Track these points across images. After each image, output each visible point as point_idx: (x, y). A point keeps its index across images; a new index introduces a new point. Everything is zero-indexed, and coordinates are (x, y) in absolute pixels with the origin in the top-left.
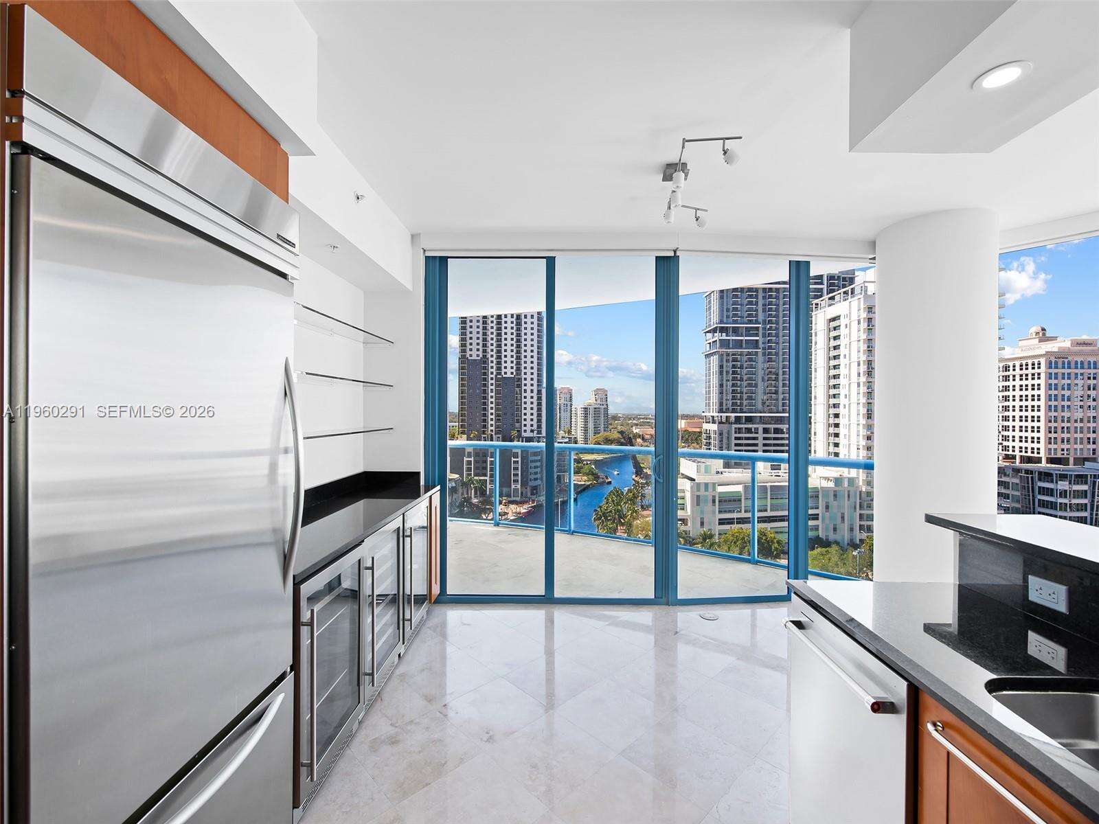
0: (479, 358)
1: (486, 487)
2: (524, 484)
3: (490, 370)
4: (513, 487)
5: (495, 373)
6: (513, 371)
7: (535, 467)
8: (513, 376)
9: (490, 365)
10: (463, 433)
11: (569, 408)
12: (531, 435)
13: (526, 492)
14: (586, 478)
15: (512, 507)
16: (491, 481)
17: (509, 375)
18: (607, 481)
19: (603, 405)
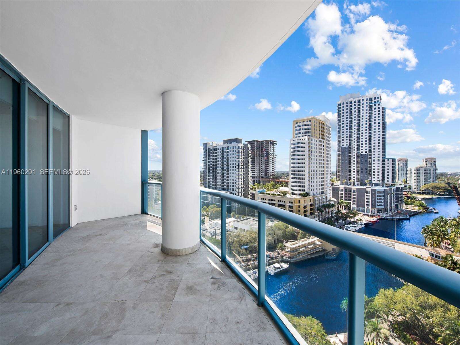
0: (347, 146)
1: (350, 206)
2: (373, 206)
3: (353, 151)
4: (366, 207)
5: (356, 153)
6: (367, 151)
7: (380, 199)
8: (367, 153)
9: (354, 149)
10: (339, 180)
12: (378, 182)
13: (375, 211)
15: (366, 217)
16: (353, 203)
17: (364, 153)
18: (434, 211)
19: (432, 167)
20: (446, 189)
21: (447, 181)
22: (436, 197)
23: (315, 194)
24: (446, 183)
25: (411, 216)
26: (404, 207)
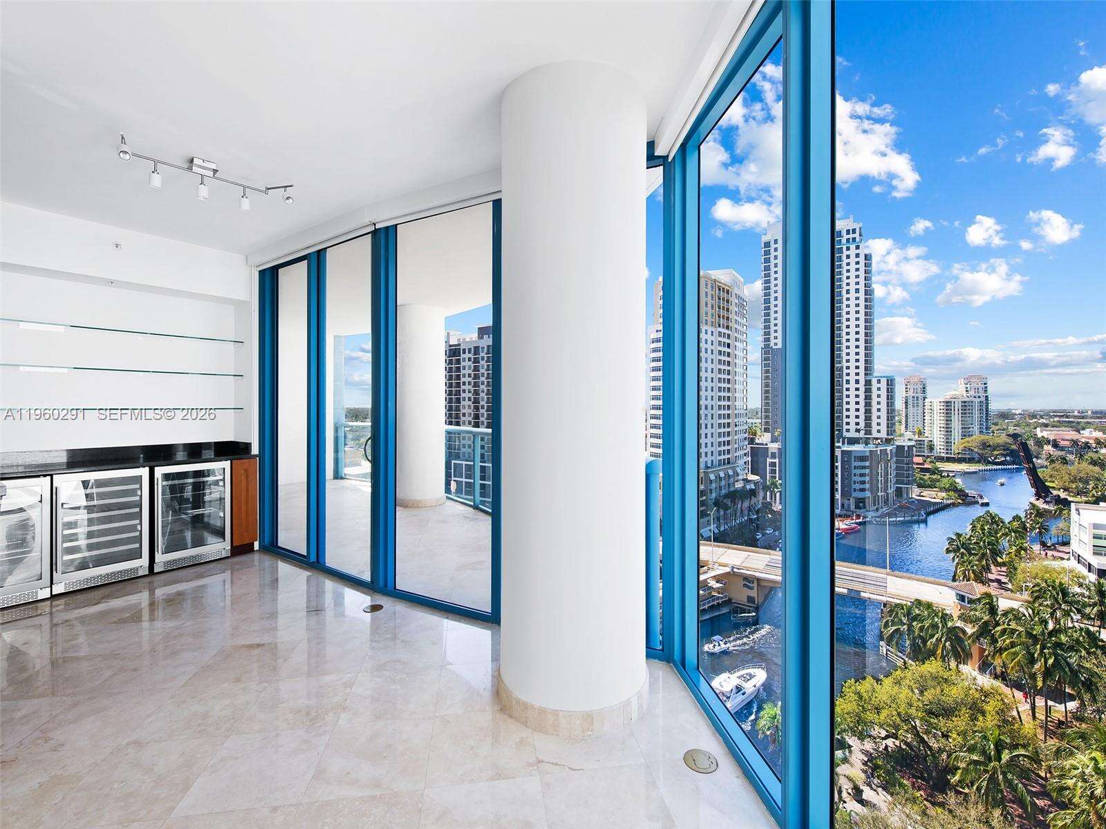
2: (846, 493)
7: (862, 475)
10: (766, 430)
11: (921, 402)
12: (856, 435)
13: (849, 505)
14: (944, 494)
18: (981, 501)
19: (979, 397)
20: (1008, 449)
21: (1011, 430)
22: (986, 468)
23: (709, 465)
24: (1009, 435)
25: (929, 514)
26: (915, 493)
